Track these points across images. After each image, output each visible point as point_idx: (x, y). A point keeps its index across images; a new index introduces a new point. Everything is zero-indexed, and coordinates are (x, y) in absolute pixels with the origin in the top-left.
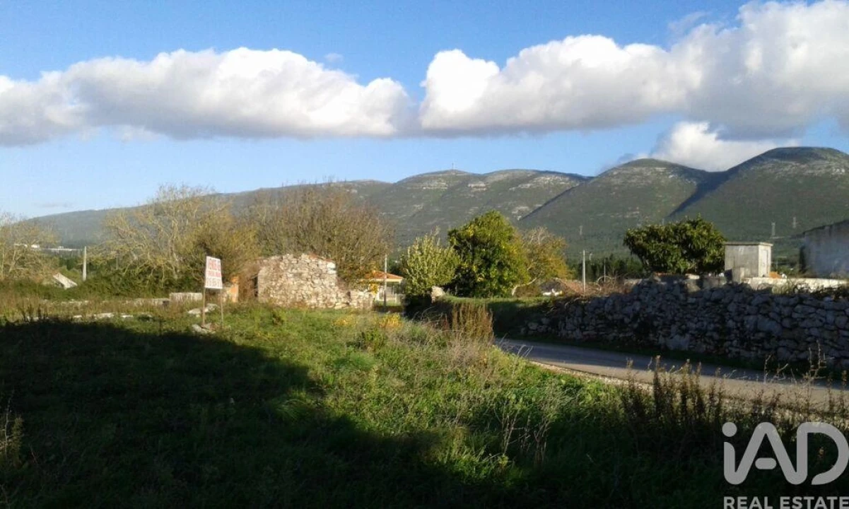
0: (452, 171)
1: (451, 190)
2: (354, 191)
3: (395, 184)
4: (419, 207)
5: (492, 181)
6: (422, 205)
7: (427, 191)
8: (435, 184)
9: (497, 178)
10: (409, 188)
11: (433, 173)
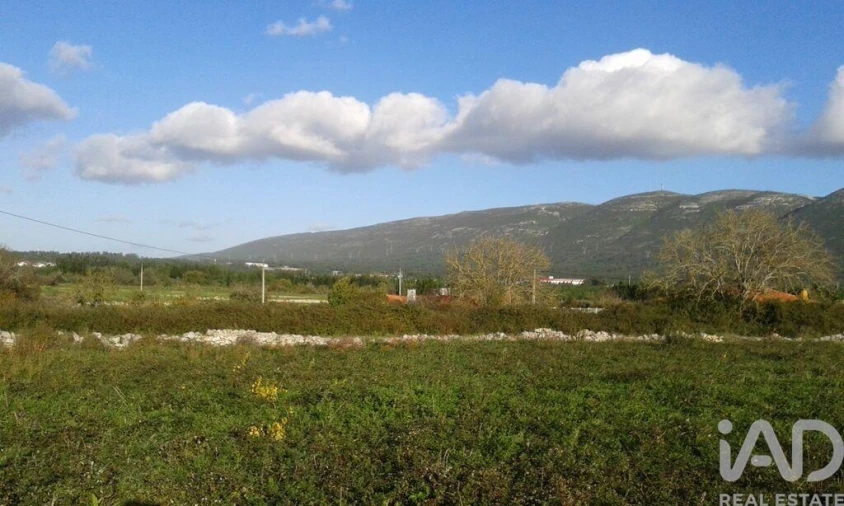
0: (662, 191)
1: (660, 211)
2: (556, 214)
3: (598, 207)
4: (625, 229)
5: (705, 202)
6: (630, 227)
7: (636, 213)
8: (642, 206)
9: (711, 199)
10: (614, 210)
11: (639, 194)
